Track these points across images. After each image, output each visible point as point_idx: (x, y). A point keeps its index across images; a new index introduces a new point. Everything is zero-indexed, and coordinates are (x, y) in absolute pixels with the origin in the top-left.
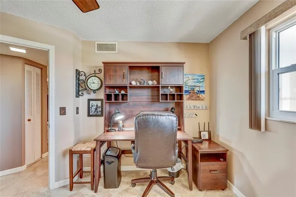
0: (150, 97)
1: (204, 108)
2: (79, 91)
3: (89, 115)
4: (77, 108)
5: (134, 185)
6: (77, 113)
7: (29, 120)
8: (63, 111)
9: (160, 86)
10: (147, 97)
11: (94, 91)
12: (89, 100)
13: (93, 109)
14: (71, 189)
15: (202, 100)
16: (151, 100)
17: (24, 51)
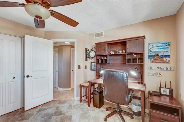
0: (122, 61)
1: (169, 69)
2: (86, 58)
3: (91, 70)
4: (86, 66)
5: (107, 110)
6: (86, 68)
7: (72, 70)
8: (79, 67)
9: (126, 53)
10: (121, 61)
11: (93, 58)
12: (91, 62)
13: (93, 67)
14: (81, 102)
15: (167, 63)
16: (123, 63)
17: (69, 43)
